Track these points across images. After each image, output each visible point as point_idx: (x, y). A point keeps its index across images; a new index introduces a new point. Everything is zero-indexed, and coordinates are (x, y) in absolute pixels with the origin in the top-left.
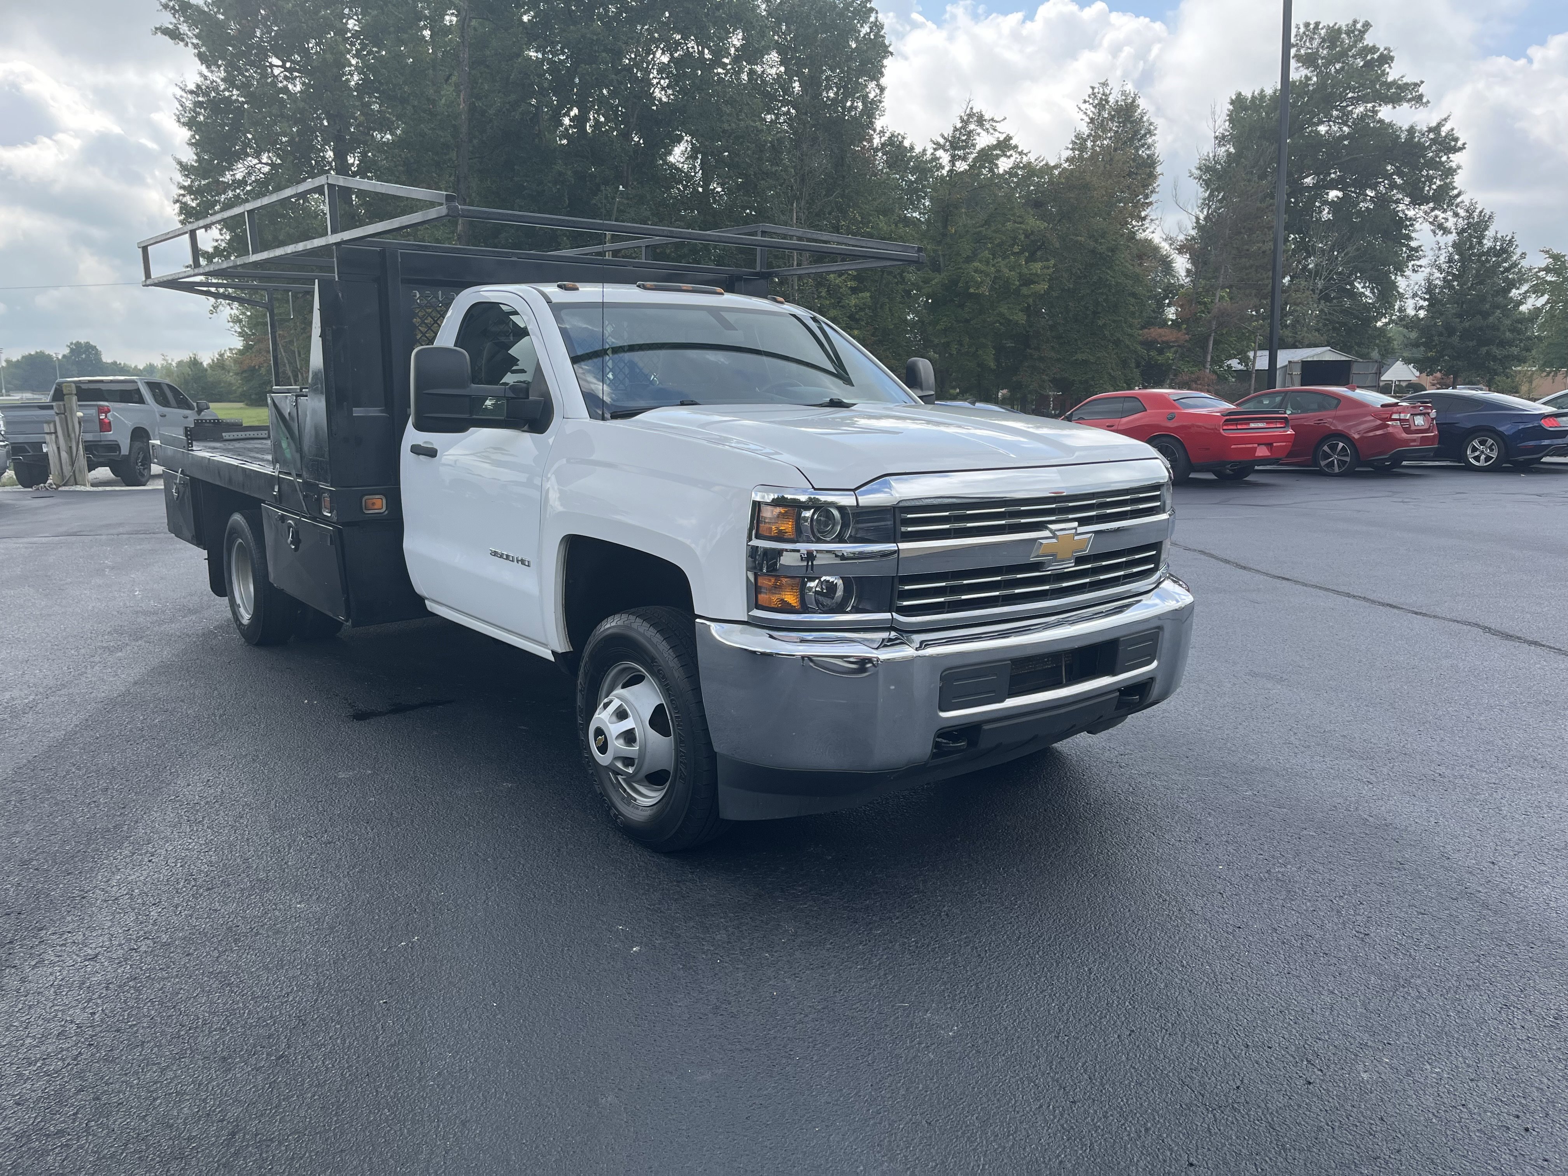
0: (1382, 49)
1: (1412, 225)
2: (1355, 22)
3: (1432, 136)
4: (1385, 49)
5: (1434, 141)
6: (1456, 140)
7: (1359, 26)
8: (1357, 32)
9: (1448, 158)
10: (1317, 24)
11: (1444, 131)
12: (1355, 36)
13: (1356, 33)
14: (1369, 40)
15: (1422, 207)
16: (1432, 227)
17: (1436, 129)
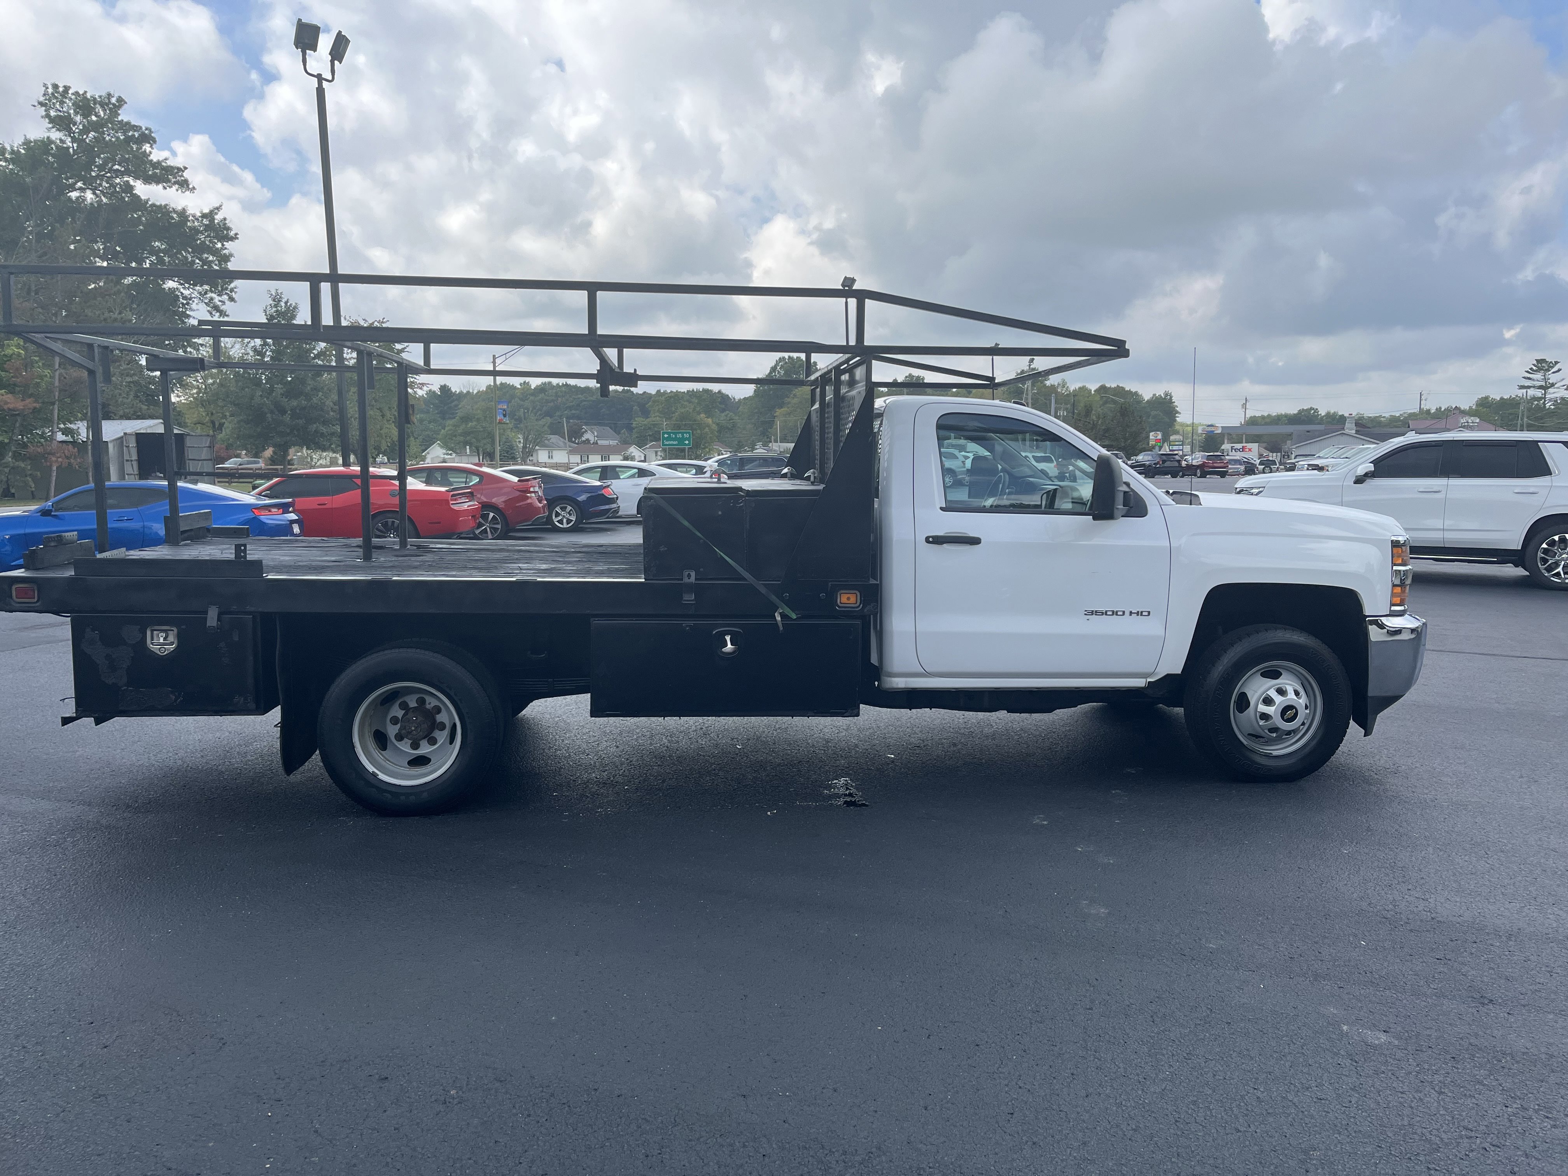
0: (144, 129)
1: (188, 304)
2: (109, 95)
3: (206, 222)
4: (146, 129)
5: (207, 228)
6: (228, 229)
7: (113, 100)
8: (113, 105)
9: (223, 245)
10: (67, 88)
11: (218, 217)
12: (110, 109)
13: (111, 106)
14: (124, 116)
15: (197, 288)
16: (209, 308)
17: (210, 215)
